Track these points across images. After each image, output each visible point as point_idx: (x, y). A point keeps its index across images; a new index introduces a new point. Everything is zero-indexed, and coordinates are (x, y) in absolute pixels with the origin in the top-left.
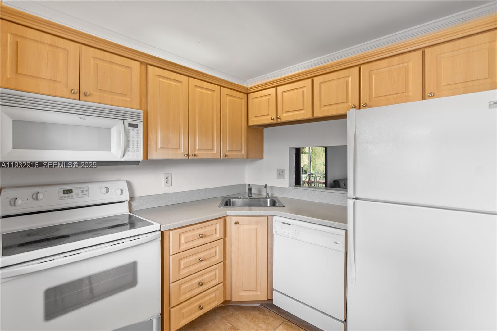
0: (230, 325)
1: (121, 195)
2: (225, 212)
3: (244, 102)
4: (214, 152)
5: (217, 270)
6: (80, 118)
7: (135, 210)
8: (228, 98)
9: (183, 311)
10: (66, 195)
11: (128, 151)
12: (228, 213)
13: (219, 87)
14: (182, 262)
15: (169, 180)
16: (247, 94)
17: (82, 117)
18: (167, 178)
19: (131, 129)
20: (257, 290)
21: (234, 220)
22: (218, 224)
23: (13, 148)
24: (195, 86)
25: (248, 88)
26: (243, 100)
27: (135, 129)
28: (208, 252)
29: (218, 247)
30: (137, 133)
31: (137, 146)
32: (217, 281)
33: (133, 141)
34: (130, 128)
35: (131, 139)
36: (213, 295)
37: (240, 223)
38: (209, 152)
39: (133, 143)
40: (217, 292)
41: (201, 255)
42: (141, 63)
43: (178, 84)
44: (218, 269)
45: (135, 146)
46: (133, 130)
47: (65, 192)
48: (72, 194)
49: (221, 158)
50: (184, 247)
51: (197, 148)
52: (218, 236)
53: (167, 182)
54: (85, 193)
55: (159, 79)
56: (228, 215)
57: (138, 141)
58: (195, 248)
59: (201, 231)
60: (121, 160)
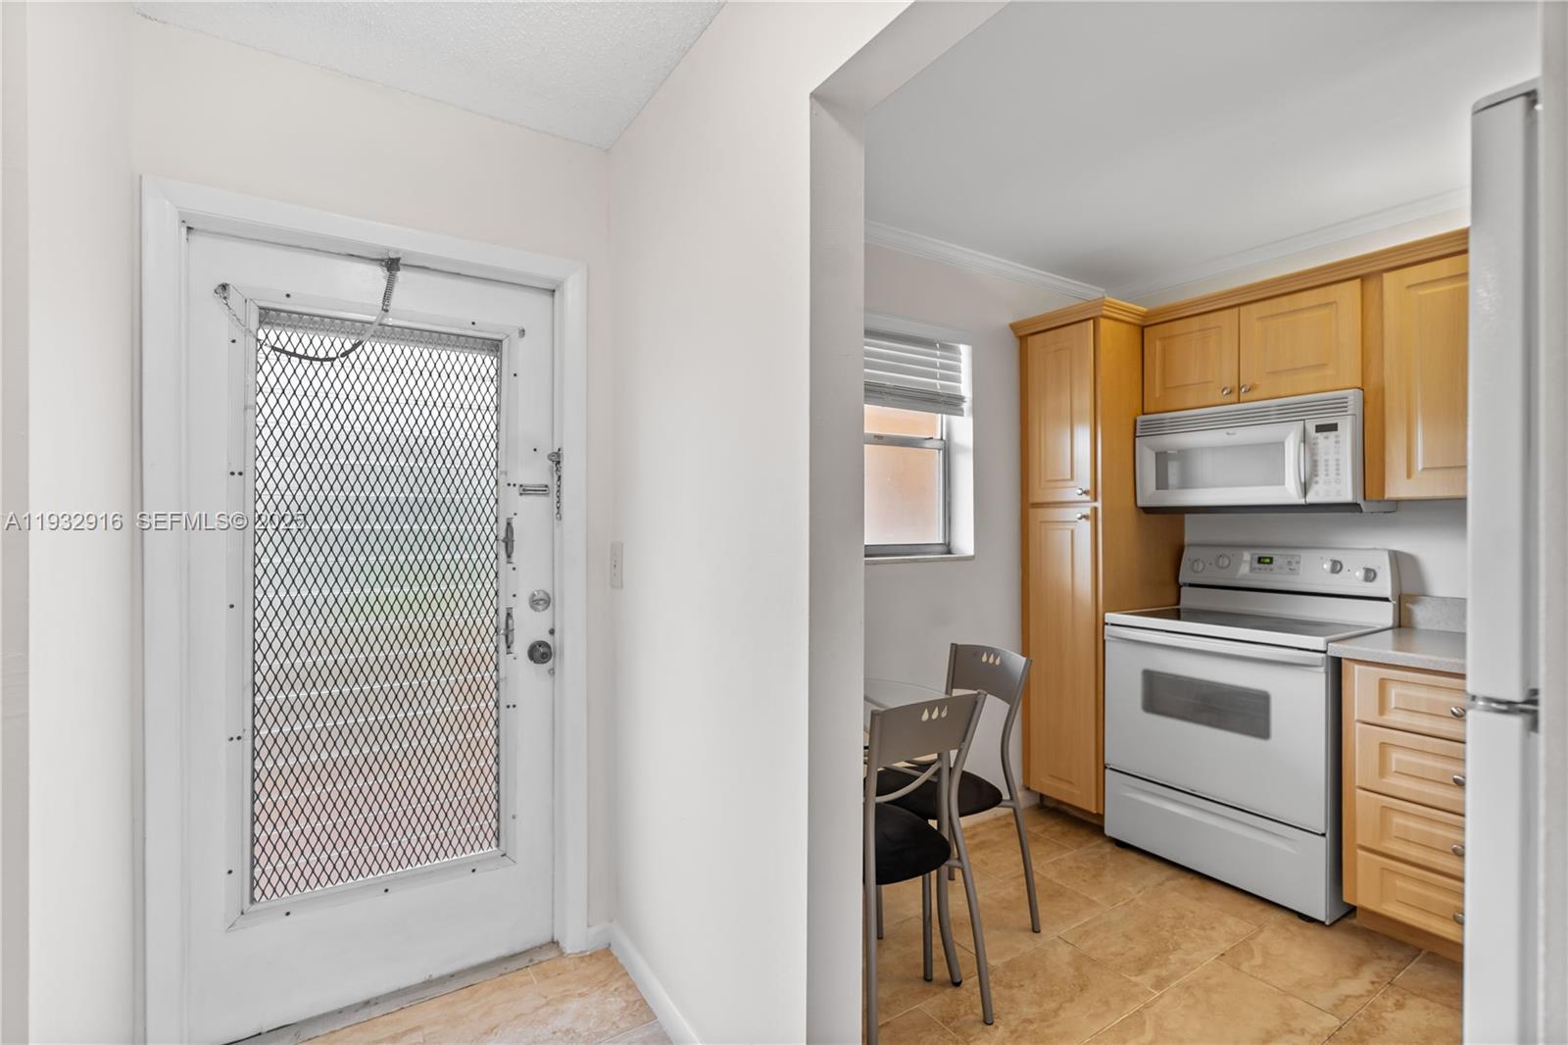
1: (1367, 584)
6: (1228, 434)
9: (1396, 882)
10: (1262, 566)
11: (1317, 482)
14: (1394, 758)
17: (1230, 431)
19: (1321, 436)
23: (1157, 489)
27: (1332, 434)
30: (1337, 442)
31: (1338, 469)
33: (1327, 461)
34: (1319, 434)
35: (1321, 458)
39: (1327, 465)
42: (1363, 278)
45: (1333, 472)
46: (1327, 438)
47: (1260, 560)
48: (1272, 566)
50: (1392, 718)
54: (1294, 566)
55: (1421, 292)
57: (1337, 460)
58: (1442, 741)
60: (1302, 501)
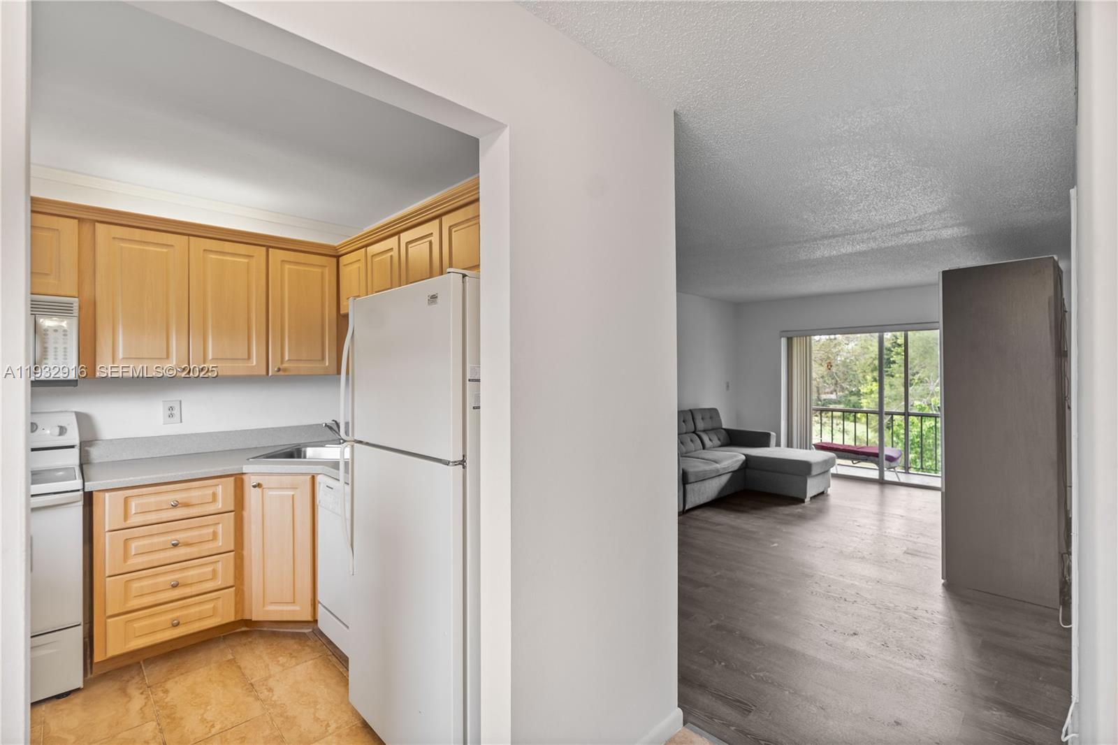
0: (230, 657)
1: (61, 437)
2: (237, 467)
3: (329, 273)
4: (253, 363)
5: (220, 565)
7: (98, 461)
8: (287, 266)
9: (135, 625)
11: (46, 364)
12: (244, 469)
13: (264, 249)
14: (134, 546)
15: (176, 412)
16: (338, 257)
18: (171, 408)
20: (294, 602)
21: (254, 480)
22: (220, 486)
24: (204, 250)
25: (335, 247)
26: (327, 269)
28: (196, 533)
29: (221, 525)
30: (65, 335)
31: (65, 355)
32: (220, 583)
35: (51, 346)
36: (210, 606)
37: (264, 486)
38: (241, 364)
39: (56, 352)
40: (220, 602)
41: (181, 536)
42: (80, 220)
43: (165, 250)
44: (220, 563)
45: (61, 356)
46: (56, 331)
49: (270, 374)
50: (134, 520)
51: (210, 357)
52: (220, 506)
53: (171, 416)
55: (122, 245)
56: (244, 472)
57: (65, 348)
58: (164, 524)
59: (180, 497)
